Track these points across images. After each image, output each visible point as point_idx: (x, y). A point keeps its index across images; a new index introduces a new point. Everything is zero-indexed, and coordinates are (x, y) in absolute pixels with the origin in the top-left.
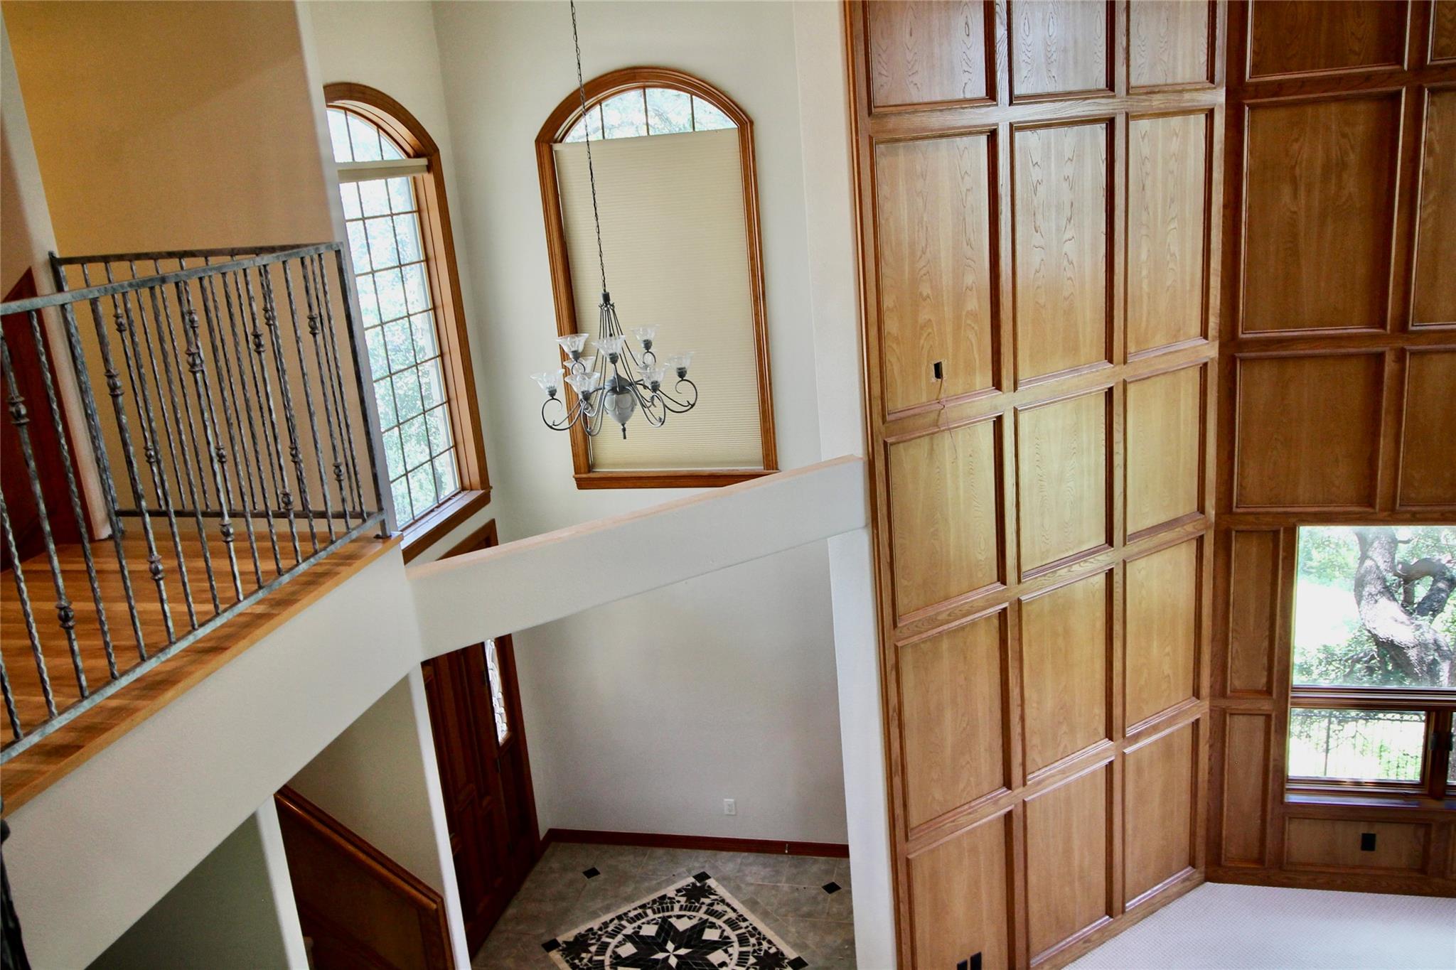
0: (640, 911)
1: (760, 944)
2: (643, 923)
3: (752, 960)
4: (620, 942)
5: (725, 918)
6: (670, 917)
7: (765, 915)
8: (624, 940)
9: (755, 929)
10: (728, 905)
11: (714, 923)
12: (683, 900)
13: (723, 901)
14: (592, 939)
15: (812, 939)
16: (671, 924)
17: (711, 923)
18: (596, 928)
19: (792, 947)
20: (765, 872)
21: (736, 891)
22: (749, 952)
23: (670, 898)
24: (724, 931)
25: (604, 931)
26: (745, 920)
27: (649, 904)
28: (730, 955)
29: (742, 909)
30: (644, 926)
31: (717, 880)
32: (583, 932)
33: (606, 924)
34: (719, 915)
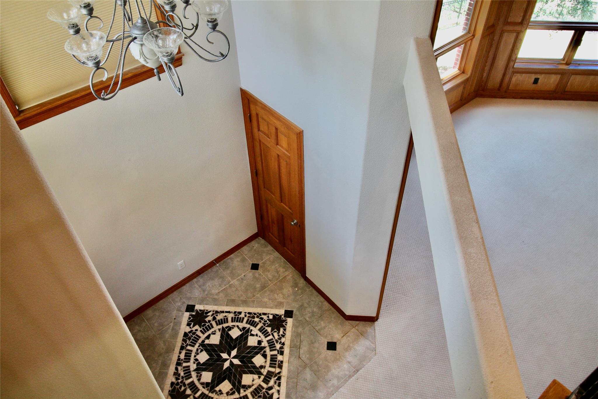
0: (184, 352)
1: (262, 319)
2: (195, 356)
3: (269, 329)
4: (197, 376)
5: (230, 319)
6: (203, 341)
7: (245, 303)
8: (197, 373)
9: (249, 313)
10: (223, 312)
11: (228, 326)
12: (197, 327)
13: (217, 312)
14: (181, 387)
15: (279, 298)
16: (208, 345)
17: (227, 327)
18: (174, 380)
19: (276, 308)
20: (216, 282)
21: (215, 302)
22: (262, 327)
23: (190, 332)
24: (238, 326)
25: (180, 378)
26: (240, 313)
27: (183, 344)
28: (257, 335)
29: (233, 309)
30: (197, 357)
31: (200, 304)
32: (170, 389)
33: (176, 374)
34: (225, 320)
